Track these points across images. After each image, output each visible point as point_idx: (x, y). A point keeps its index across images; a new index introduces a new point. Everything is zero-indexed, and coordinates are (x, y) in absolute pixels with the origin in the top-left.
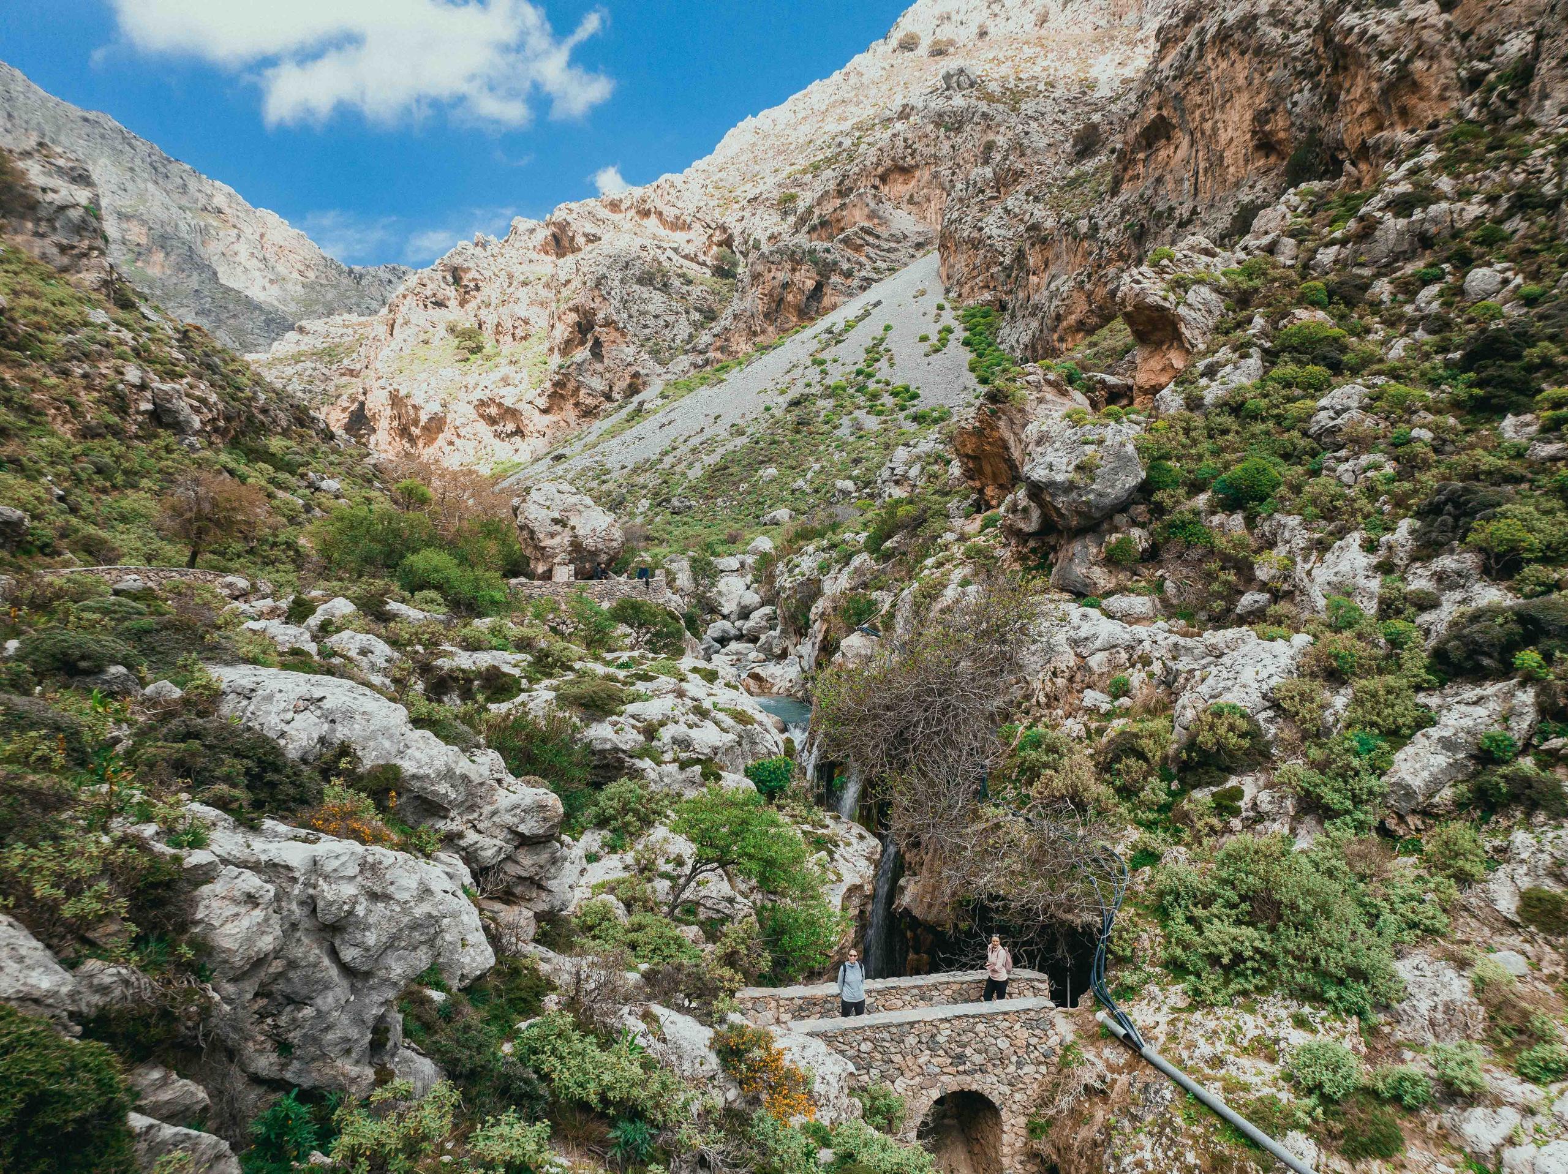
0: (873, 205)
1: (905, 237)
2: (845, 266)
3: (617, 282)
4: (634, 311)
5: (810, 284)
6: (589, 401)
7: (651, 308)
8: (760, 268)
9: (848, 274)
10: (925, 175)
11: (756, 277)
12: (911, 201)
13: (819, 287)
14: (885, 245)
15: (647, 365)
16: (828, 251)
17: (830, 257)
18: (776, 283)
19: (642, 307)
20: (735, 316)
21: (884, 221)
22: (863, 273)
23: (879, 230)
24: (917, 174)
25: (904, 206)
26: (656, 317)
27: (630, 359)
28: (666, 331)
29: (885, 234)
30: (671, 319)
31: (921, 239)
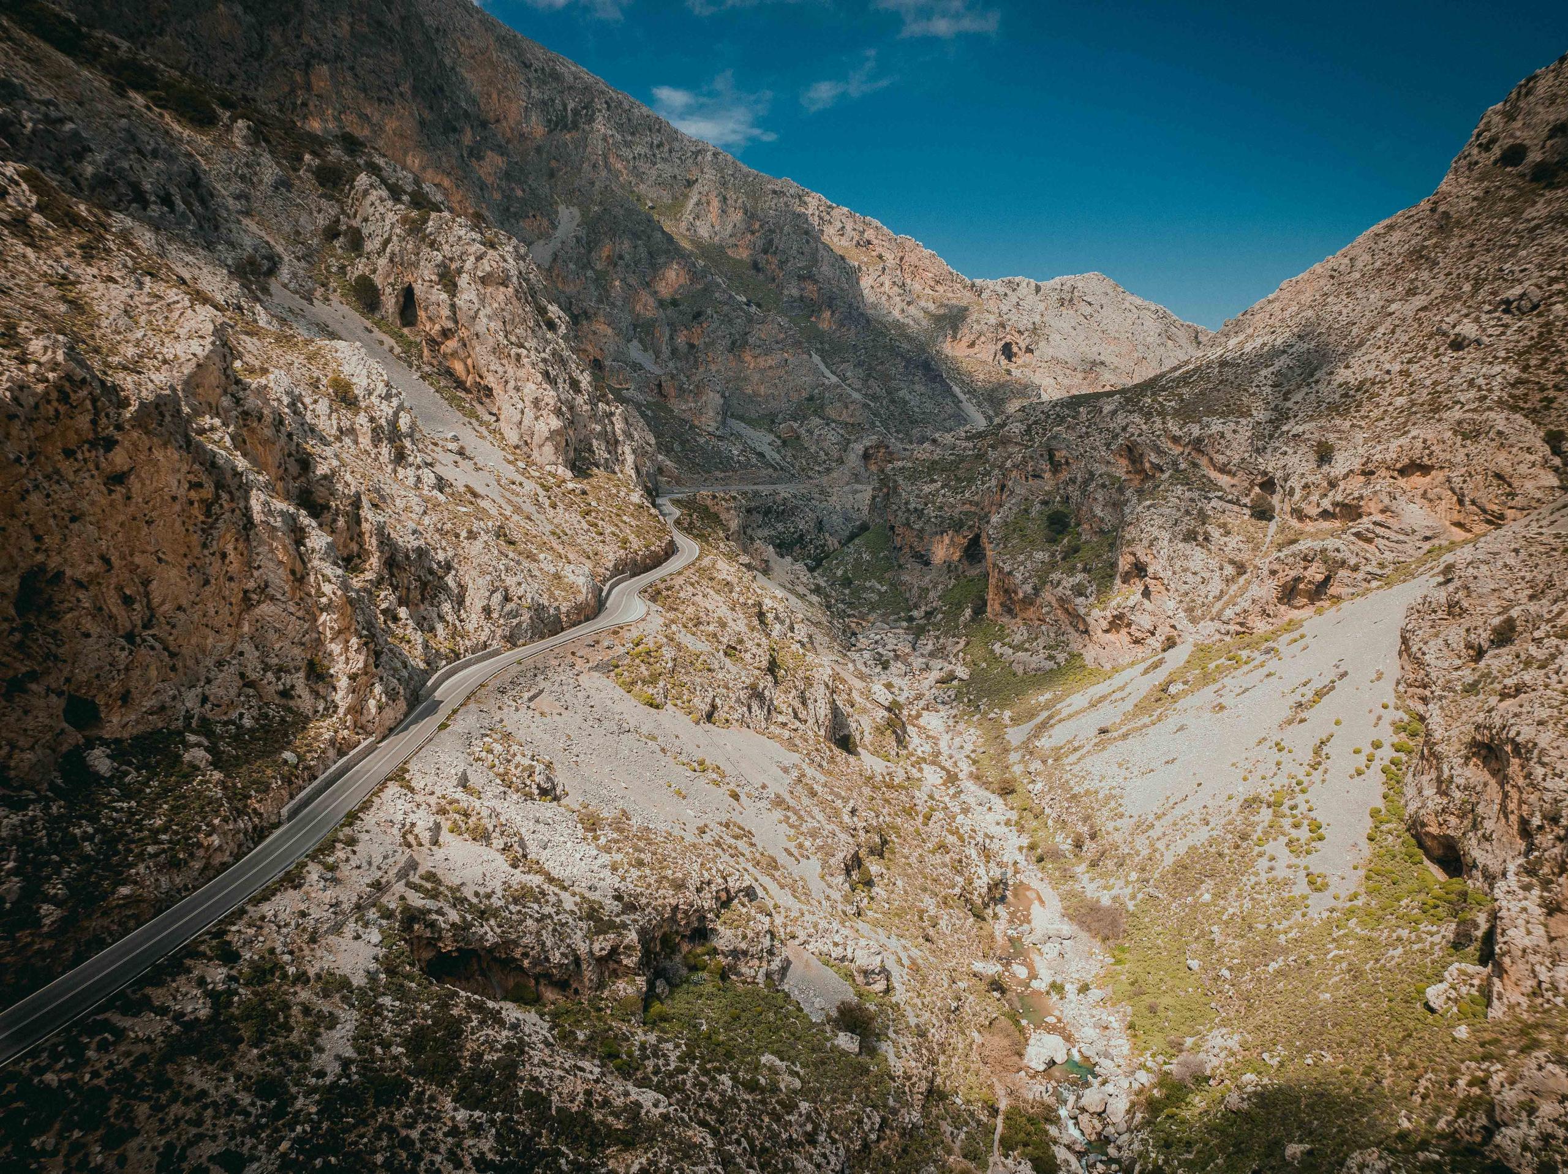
0: (1386, 501)
1: (1414, 531)
2: (1353, 561)
3: (1166, 542)
4: (1177, 568)
5: (1320, 577)
6: (1138, 634)
7: (1191, 565)
8: (1276, 567)
9: (1355, 569)
10: (1438, 476)
11: (1273, 573)
12: (1424, 495)
13: (1328, 579)
14: (1394, 536)
15: (1182, 620)
16: (1338, 550)
17: (1339, 556)
18: (1289, 578)
19: (1185, 564)
20: (1254, 601)
21: (1395, 514)
22: (1369, 568)
23: (1391, 522)
24: (1433, 473)
25: (1417, 499)
26: (1195, 573)
27: (1170, 613)
28: (1201, 586)
29: (1396, 527)
30: (1207, 575)
31: (1429, 534)
